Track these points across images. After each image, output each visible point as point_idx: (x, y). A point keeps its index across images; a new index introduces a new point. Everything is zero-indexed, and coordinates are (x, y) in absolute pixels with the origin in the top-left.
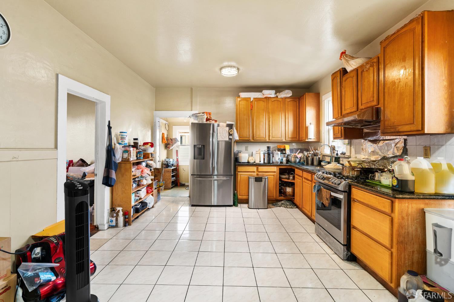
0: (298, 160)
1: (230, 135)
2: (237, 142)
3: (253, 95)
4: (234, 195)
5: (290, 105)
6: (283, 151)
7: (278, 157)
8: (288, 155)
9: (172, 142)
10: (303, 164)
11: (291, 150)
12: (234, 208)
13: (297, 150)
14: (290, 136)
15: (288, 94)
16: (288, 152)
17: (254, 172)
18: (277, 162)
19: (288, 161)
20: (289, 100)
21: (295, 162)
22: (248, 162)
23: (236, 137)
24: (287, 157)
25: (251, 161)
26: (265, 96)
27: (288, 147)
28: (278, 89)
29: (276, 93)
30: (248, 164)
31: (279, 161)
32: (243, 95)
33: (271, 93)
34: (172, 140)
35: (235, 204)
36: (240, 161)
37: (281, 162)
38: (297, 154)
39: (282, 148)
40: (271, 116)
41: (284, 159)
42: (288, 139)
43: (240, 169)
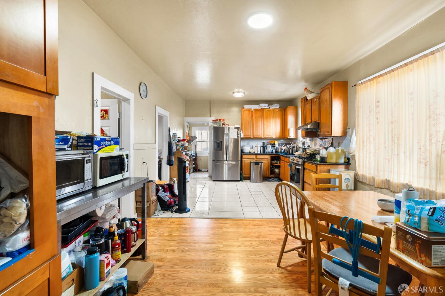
0: (283, 151)
1: (238, 134)
2: (242, 139)
3: (253, 107)
4: (241, 174)
5: (278, 114)
6: (273, 145)
7: (270, 149)
8: (277, 148)
9: (192, 139)
10: (286, 154)
11: (279, 144)
12: (241, 182)
13: (282, 144)
14: (278, 135)
15: (277, 106)
16: (277, 145)
17: (254, 159)
18: (269, 152)
19: (276, 152)
20: (277, 110)
21: (281, 152)
22: (250, 153)
23: (242, 136)
24: (276, 149)
25: (252, 152)
26: (261, 108)
27: (276, 143)
28: (270, 102)
29: (268, 106)
30: (250, 154)
31: (270, 152)
32: (247, 107)
33: (265, 106)
34: (192, 137)
35: (241, 180)
36: (244, 152)
37: (272, 153)
38: (282, 147)
39: (273, 143)
40: (265, 121)
41: (274, 150)
42: (277, 137)
43: (244, 157)
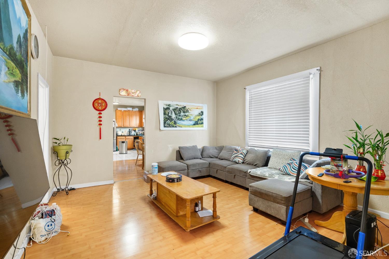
0: (140, 134)
1: (114, 125)
2: (117, 127)
3: (123, 109)
4: (116, 147)
5: (138, 114)
6: (135, 131)
7: (133, 133)
8: (137, 132)
10: (142, 135)
11: (138, 130)
12: (116, 152)
13: (140, 130)
14: (138, 125)
15: (137, 109)
16: (137, 131)
17: (124, 138)
18: (133, 135)
19: (137, 134)
20: (137, 112)
21: (139, 135)
22: (122, 135)
23: (117, 126)
24: (137, 133)
25: (123, 134)
26: (128, 110)
27: (137, 129)
28: (133, 107)
29: (132, 109)
30: (122, 136)
31: (134, 134)
32: (119, 109)
33: (130, 109)
35: (116, 151)
36: (118, 135)
37: (134, 135)
38: (140, 132)
39: (135, 130)
40: (130, 117)
41: (136, 134)
42: (137, 126)
43: (118, 137)
